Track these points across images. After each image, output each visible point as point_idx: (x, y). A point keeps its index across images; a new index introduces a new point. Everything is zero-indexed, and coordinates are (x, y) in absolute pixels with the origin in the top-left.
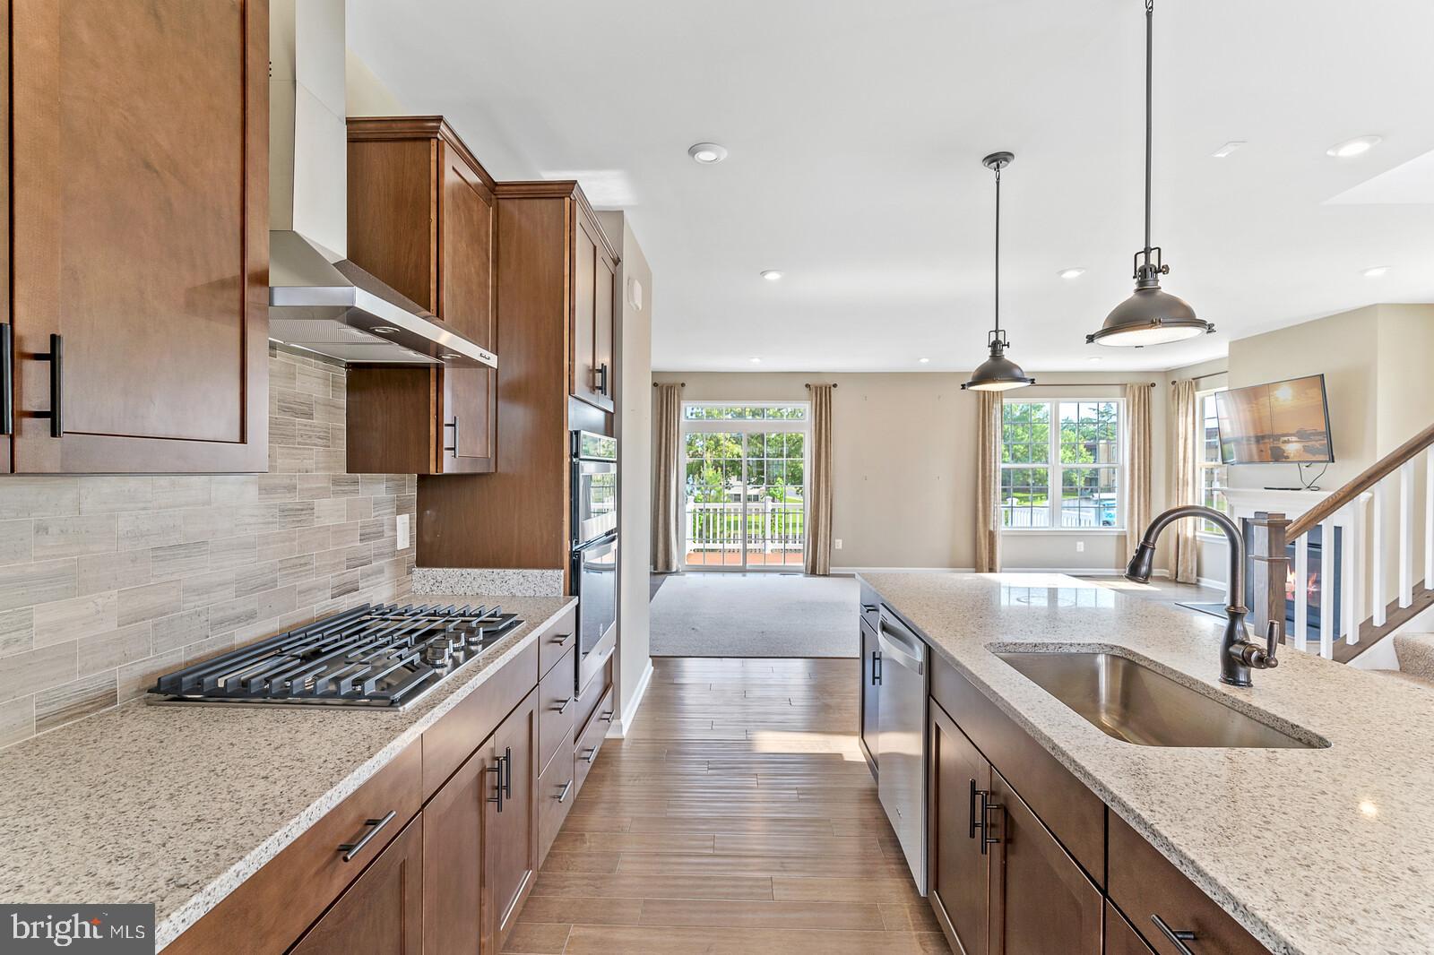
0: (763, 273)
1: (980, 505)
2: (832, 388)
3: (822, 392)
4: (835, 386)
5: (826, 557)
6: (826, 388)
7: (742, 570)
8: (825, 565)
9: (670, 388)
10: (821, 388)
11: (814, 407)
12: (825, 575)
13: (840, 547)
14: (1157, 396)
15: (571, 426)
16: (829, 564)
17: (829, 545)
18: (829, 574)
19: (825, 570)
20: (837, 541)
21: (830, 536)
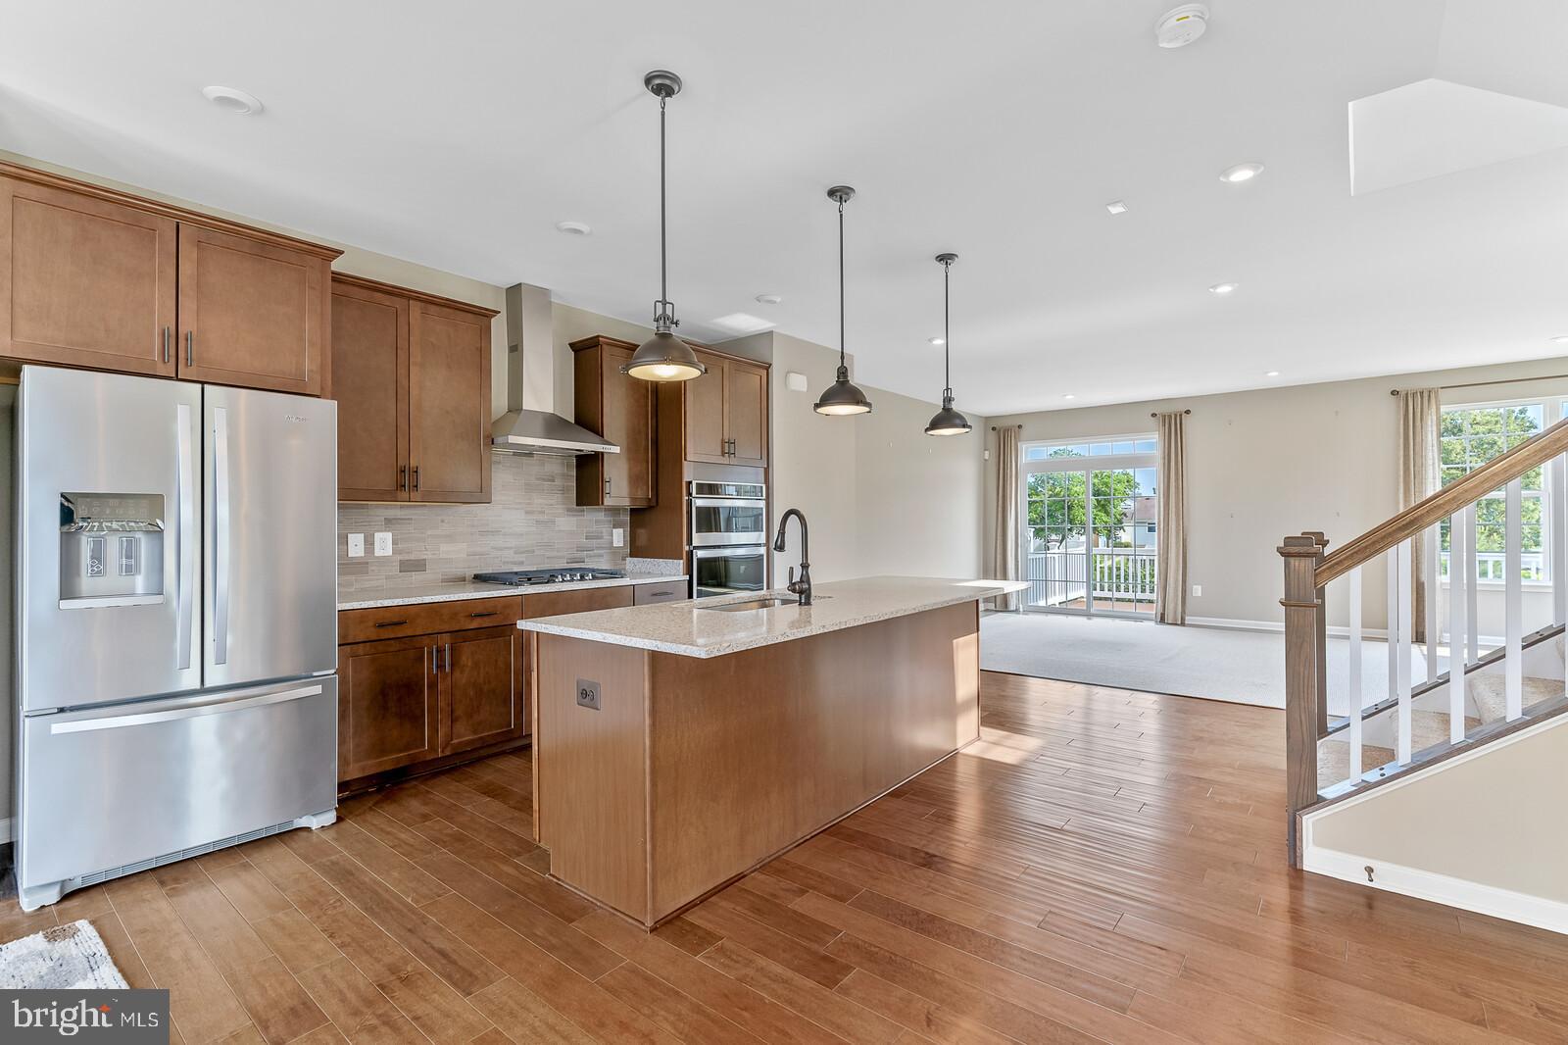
2: (1184, 415)
3: (1172, 420)
4: (1188, 412)
5: (1177, 604)
6: (1176, 415)
7: (1087, 613)
8: (1177, 612)
9: (1007, 430)
10: (1170, 416)
12: (1175, 624)
13: (1200, 594)
15: (686, 479)
16: (1183, 612)
17: (1184, 591)
18: (1183, 624)
19: (1176, 619)
20: (1195, 587)
21: (1184, 582)
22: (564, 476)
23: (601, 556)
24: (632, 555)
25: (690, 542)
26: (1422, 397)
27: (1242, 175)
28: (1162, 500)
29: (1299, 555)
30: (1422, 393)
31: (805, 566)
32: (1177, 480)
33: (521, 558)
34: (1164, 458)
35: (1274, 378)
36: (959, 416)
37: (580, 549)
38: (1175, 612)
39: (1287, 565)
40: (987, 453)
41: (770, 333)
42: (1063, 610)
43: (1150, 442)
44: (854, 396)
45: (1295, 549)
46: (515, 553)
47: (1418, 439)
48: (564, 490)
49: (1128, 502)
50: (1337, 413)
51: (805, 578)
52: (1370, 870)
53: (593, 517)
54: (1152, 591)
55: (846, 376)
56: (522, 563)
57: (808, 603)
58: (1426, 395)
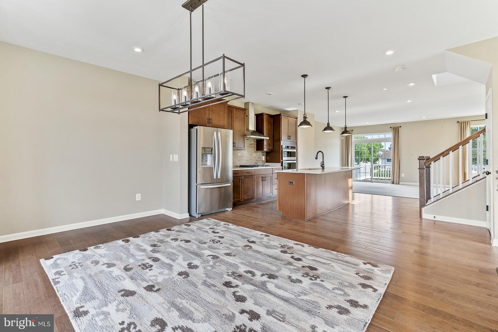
0: (335, 111)
3: (396, 130)
4: (400, 127)
5: (397, 179)
6: (397, 128)
7: (371, 182)
12: (397, 184)
13: (404, 176)
15: (281, 145)
16: (399, 181)
17: (399, 175)
18: (399, 184)
19: (397, 182)
20: (402, 174)
21: (399, 173)
22: (254, 144)
23: (260, 162)
24: (266, 162)
25: (282, 159)
26: (465, 123)
27: (412, 84)
28: (393, 151)
29: (422, 160)
30: (465, 122)
31: (323, 162)
32: (397, 145)
33: (247, 162)
34: (394, 139)
35: (424, 118)
36: (348, 131)
37: (257, 161)
38: (397, 181)
39: (419, 161)
40: (343, 137)
41: (297, 110)
42: (364, 181)
43: (390, 135)
44: (331, 129)
45: (421, 158)
46: (246, 161)
47: (464, 134)
48: (254, 147)
49: (380, 152)
50: (442, 127)
51: (323, 164)
52: (435, 217)
53: (260, 153)
54: (390, 177)
55: (329, 124)
56: (247, 163)
57: (324, 169)
58: (466, 122)
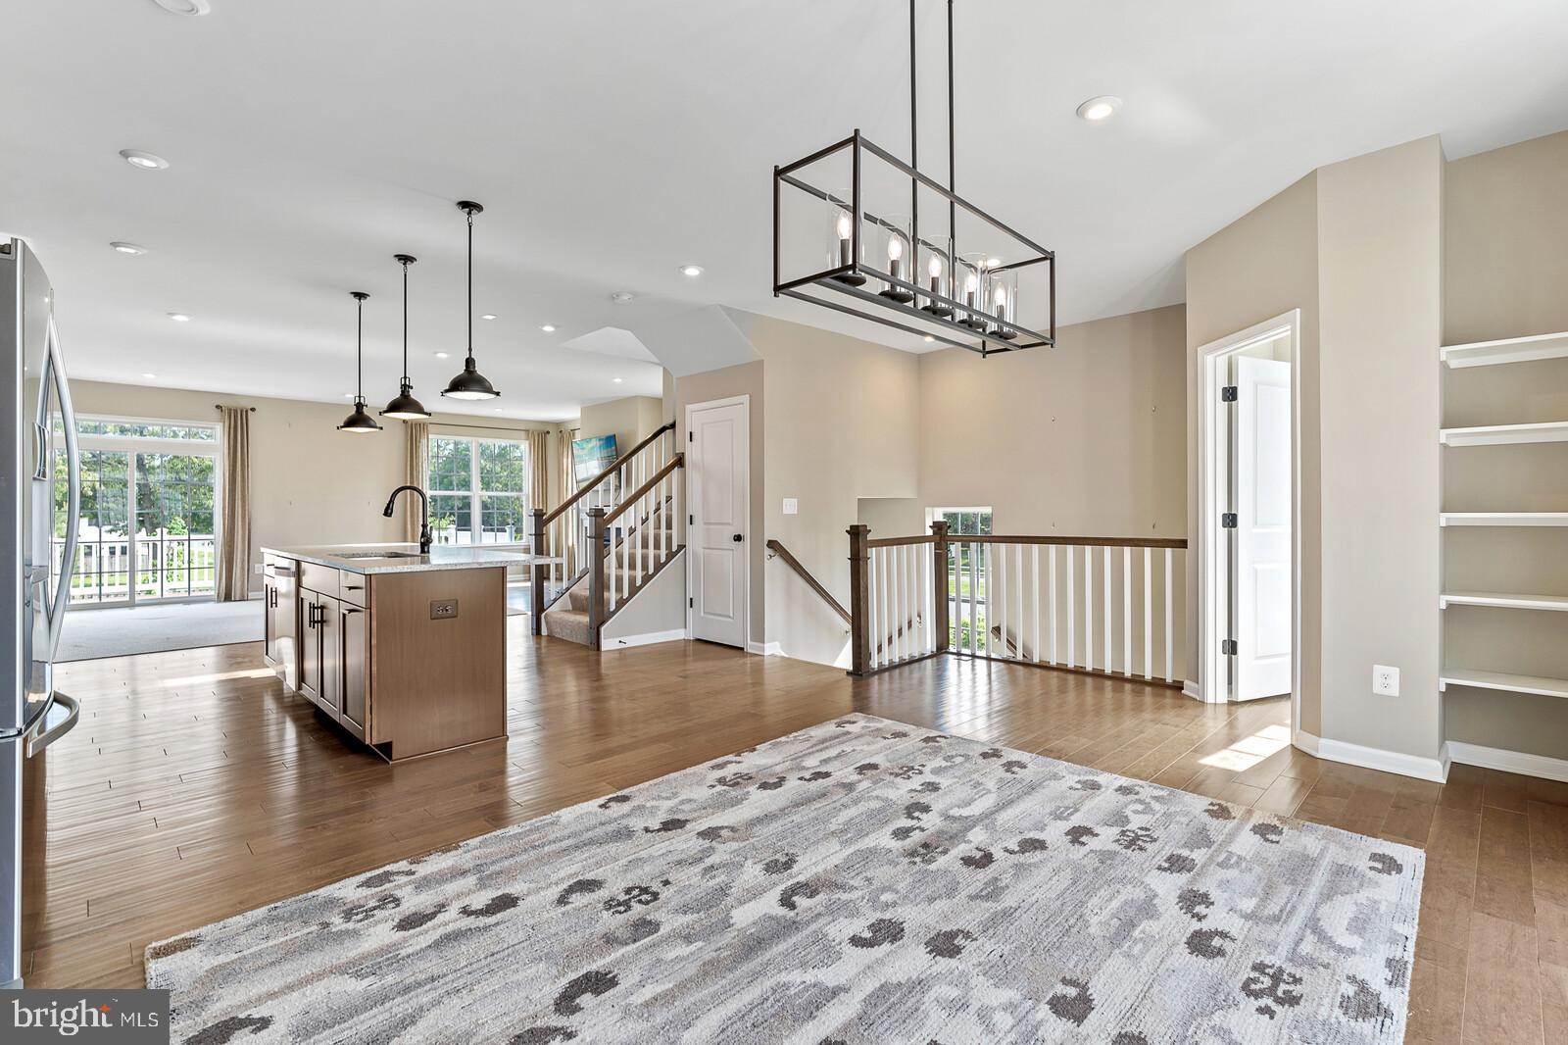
1: (409, 526)
2: (249, 411)
3: (237, 418)
4: (253, 410)
5: (243, 582)
6: (242, 411)
7: (131, 604)
8: (242, 589)
10: (236, 411)
11: (227, 429)
12: (242, 600)
14: (551, 440)
16: (247, 588)
17: (247, 570)
18: (247, 599)
21: (248, 561)
26: (420, 427)
28: (226, 487)
34: (230, 449)
52: (620, 642)
